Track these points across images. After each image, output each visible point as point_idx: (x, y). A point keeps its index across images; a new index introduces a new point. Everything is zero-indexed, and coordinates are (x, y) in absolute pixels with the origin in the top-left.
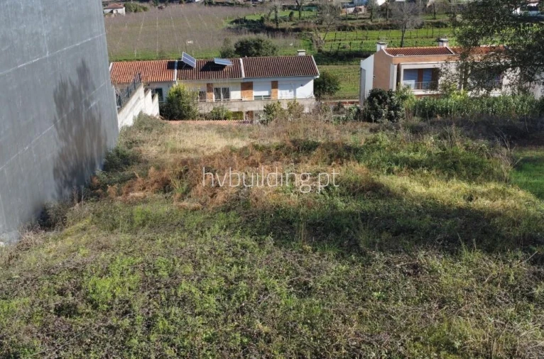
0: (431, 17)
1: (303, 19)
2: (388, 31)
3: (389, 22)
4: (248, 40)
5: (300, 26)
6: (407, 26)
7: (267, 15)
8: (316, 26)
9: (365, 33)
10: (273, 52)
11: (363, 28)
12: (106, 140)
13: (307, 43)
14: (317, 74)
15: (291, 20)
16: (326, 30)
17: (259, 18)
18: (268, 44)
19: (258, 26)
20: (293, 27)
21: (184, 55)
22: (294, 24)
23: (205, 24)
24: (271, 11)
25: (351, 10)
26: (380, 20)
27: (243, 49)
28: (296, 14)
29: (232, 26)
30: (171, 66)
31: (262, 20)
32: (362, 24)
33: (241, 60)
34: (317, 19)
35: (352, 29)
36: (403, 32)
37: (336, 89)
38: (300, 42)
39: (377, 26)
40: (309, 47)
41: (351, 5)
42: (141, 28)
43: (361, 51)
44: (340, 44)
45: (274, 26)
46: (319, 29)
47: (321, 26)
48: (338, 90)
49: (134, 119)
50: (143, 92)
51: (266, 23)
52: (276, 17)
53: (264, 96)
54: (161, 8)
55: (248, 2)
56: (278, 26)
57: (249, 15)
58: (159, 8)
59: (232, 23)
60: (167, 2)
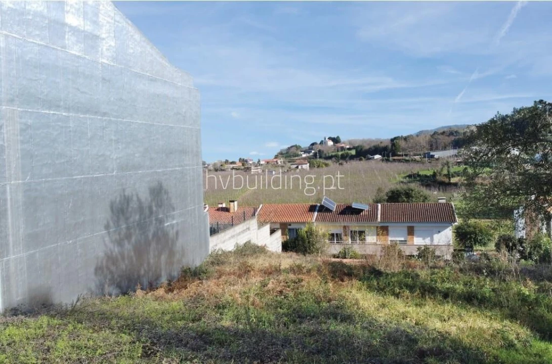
7: (440, 170)
15: (464, 175)
17: (432, 173)
19: (431, 181)
20: (465, 182)
22: (466, 180)
24: (444, 166)
27: (394, 198)
28: (470, 170)
29: (405, 180)
31: (434, 175)
45: (446, 180)
51: (438, 178)
52: (448, 172)
54: (341, 164)
55: (425, 159)
56: (450, 180)
57: (423, 170)
58: (339, 164)
59: (405, 177)
60: (347, 159)
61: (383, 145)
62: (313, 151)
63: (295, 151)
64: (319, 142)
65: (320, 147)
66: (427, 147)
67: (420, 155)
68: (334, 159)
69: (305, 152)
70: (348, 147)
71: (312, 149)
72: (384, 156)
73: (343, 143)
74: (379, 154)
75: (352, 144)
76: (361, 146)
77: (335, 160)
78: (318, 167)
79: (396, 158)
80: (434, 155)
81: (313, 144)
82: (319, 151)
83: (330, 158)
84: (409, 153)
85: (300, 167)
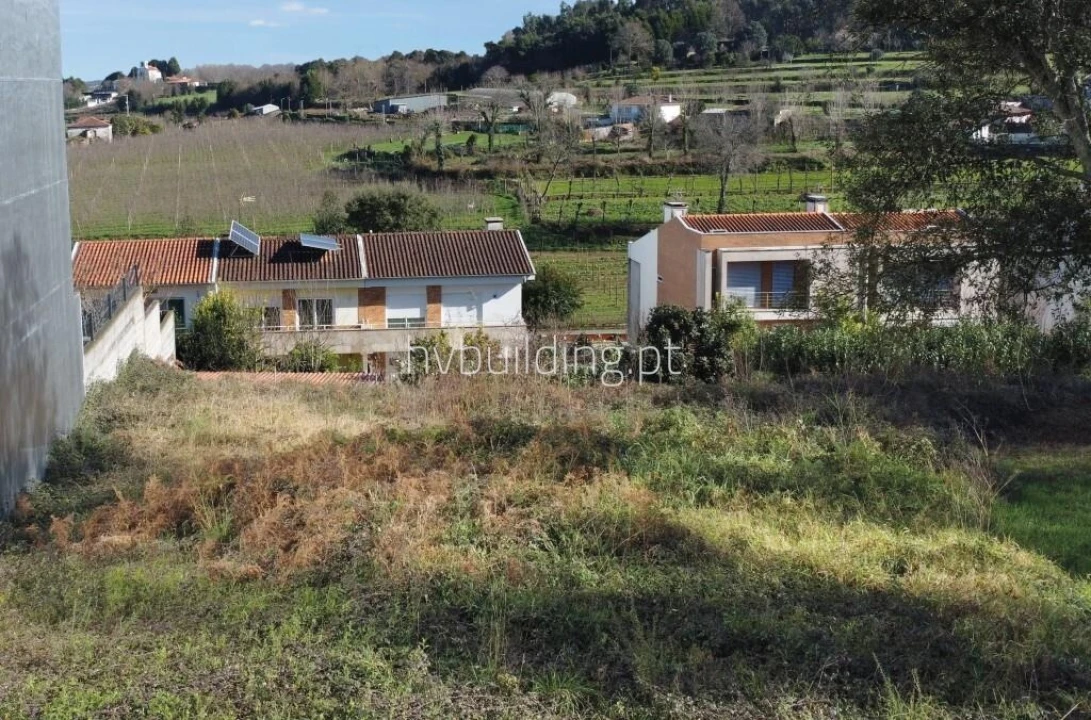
0: (787, 147)
1: (496, 152)
2: (690, 178)
3: (689, 159)
4: (376, 195)
5: (492, 165)
6: (731, 168)
7: (419, 142)
8: (527, 167)
9: (638, 181)
10: (430, 222)
11: (632, 170)
12: (55, 411)
13: (506, 201)
14: (529, 272)
15: (470, 153)
16: (548, 175)
17: (401, 149)
18: (419, 204)
19: (398, 166)
20: (475, 168)
21: (235, 227)
22: (476, 163)
23: (283, 160)
24: (427, 134)
25: (604, 131)
26: (670, 154)
27: (364, 216)
28: (482, 140)
29: (340, 165)
30: (205, 250)
31: (407, 153)
32: (629, 162)
33: (359, 238)
34: (528, 151)
35: (605, 173)
36: (724, 180)
37: (574, 306)
38: (491, 200)
39: (663, 166)
40: (510, 211)
41: (605, 121)
42: (145, 168)
43: (627, 222)
44: (580, 205)
45: (434, 165)
46: (533, 173)
47: (537, 166)
48: (579, 307)
49: (120, 366)
50: (142, 306)
51: (415, 159)
52: (438, 146)
53: (409, 320)
54: (189, 127)
55: (377, 115)
56: (441, 165)
57: (379, 141)
58: (184, 126)
59: (340, 158)
60: (202, 114)
61: (281, 81)
62: (114, 95)
63: (71, 92)
64: (126, 72)
65: (130, 84)
66: (382, 86)
67: (367, 105)
68: (168, 114)
69: (94, 96)
70: (197, 84)
71: (111, 89)
72: (284, 107)
73: (187, 74)
74: (274, 103)
75: (205, 80)
76: (230, 83)
77: (173, 116)
78: (134, 133)
79: (312, 111)
80: (397, 107)
81: (114, 77)
82: (131, 93)
83: (160, 110)
84: (342, 101)
85: (90, 134)
